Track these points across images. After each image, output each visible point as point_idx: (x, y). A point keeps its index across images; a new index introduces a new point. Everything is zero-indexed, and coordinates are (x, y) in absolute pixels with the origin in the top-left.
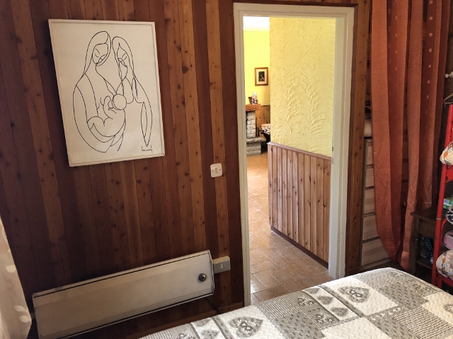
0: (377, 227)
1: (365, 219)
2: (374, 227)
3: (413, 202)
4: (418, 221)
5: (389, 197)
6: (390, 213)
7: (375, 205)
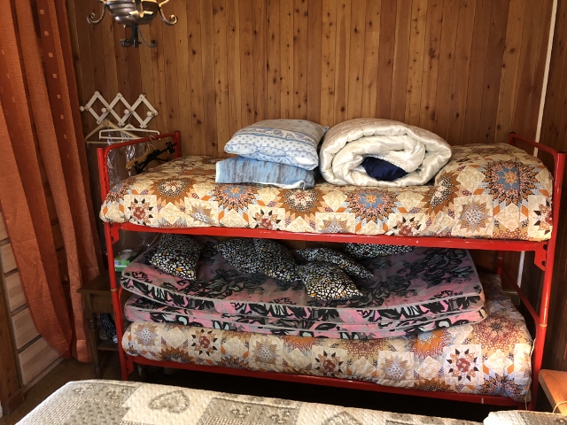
0: (35, 323)
1: (14, 319)
2: (30, 325)
3: (77, 274)
4: (88, 298)
5: (43, 278)
6: (49, 298)
7: (25, 293)
